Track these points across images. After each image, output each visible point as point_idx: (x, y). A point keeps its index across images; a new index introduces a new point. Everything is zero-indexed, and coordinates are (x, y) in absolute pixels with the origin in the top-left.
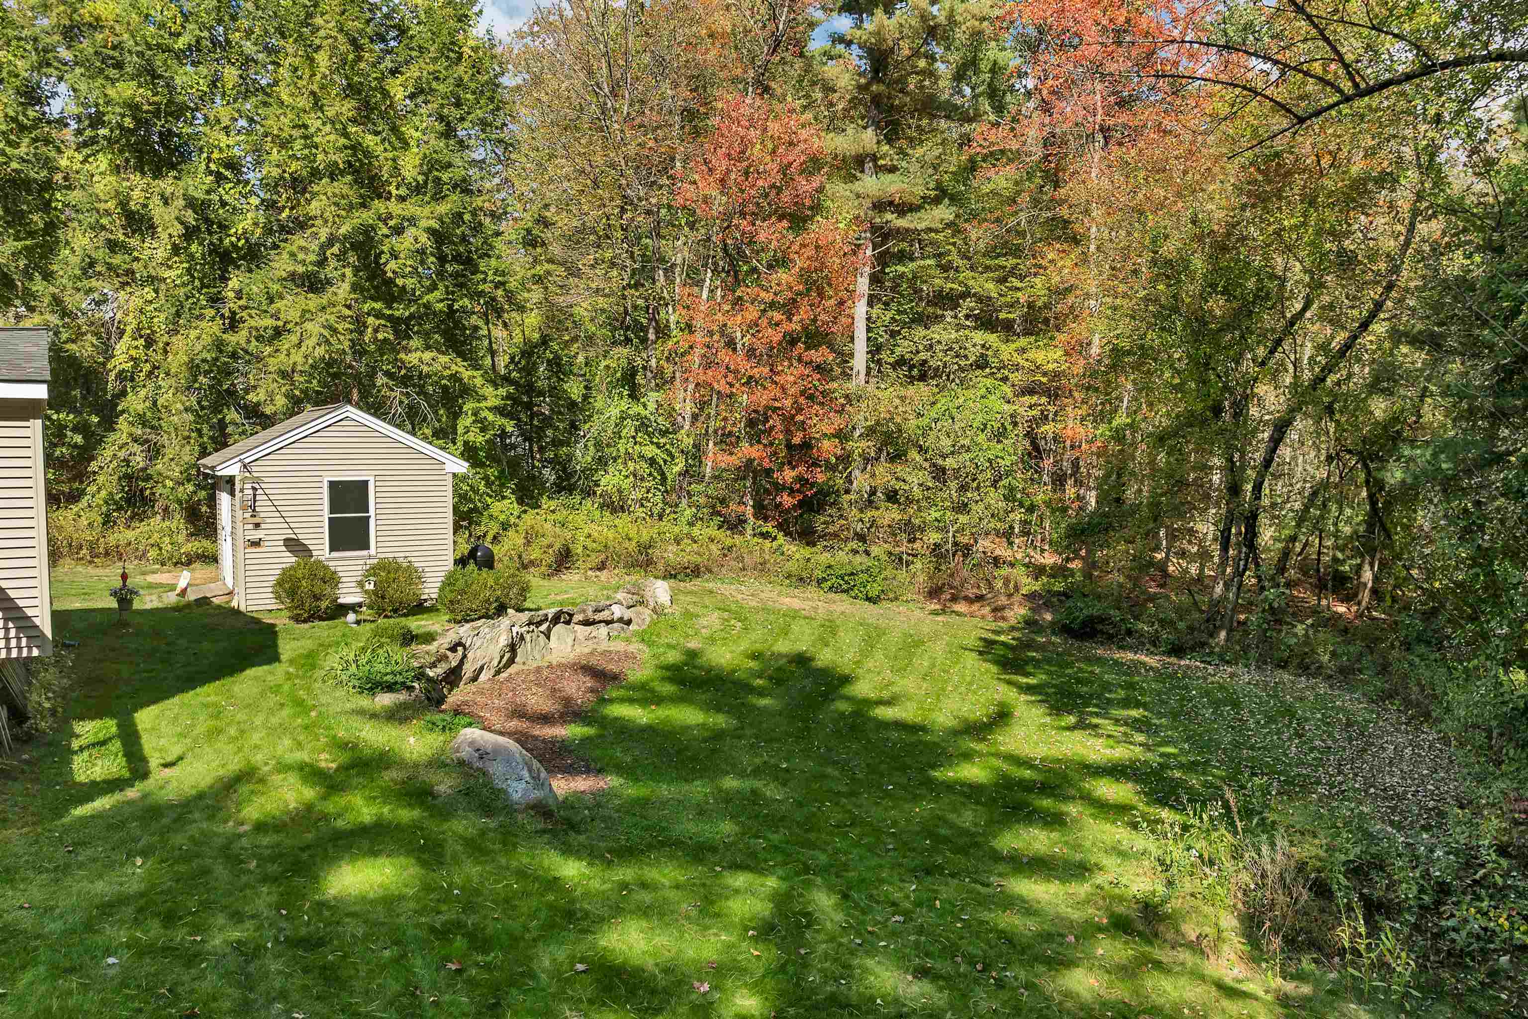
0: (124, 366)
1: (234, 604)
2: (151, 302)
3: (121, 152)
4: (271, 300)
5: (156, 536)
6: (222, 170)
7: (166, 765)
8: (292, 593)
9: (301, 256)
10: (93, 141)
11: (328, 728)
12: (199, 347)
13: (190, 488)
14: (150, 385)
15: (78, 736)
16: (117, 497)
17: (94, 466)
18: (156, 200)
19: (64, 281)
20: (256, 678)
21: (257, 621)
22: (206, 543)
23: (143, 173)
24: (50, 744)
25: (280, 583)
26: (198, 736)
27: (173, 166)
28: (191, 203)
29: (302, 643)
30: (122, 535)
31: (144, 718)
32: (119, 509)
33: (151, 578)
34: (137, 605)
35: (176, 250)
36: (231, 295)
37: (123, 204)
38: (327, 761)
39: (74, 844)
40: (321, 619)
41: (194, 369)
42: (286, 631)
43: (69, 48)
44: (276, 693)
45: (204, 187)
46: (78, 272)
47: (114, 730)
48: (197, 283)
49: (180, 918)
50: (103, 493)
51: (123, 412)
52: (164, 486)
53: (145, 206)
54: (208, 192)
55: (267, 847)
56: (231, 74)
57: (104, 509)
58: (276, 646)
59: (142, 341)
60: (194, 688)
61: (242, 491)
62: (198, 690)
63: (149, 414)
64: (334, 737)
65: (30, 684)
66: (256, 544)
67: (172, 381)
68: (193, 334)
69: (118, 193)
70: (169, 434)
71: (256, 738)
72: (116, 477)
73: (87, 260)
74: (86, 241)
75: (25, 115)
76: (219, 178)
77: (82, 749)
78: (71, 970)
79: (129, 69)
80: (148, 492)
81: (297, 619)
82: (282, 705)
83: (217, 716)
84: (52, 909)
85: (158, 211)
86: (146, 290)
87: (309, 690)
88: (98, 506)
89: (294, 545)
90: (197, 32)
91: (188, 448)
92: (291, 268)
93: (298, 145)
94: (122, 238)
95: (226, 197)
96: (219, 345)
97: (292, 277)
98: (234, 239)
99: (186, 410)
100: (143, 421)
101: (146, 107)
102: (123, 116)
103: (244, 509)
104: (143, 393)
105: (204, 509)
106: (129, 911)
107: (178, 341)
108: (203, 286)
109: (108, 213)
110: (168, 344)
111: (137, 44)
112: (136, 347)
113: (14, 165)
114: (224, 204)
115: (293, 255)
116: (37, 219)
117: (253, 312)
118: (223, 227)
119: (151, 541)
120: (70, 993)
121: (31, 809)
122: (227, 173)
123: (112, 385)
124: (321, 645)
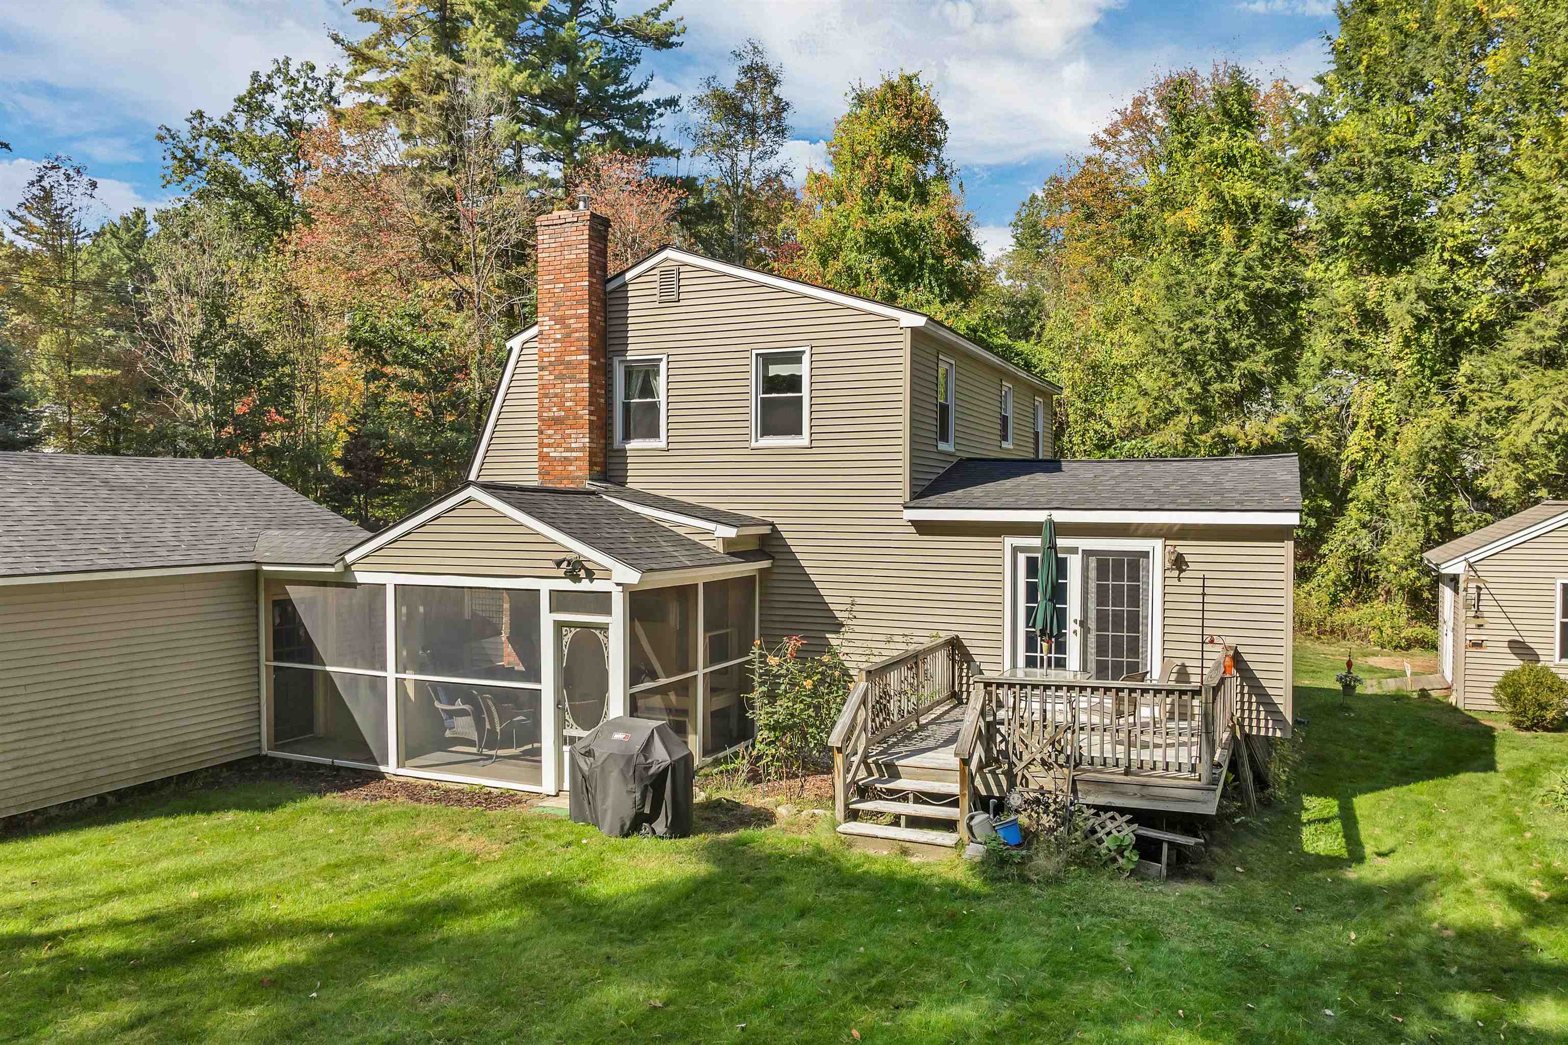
0: (1355, 456)
1: (1452, 700)
2: (1383, 395)
3: (1358, 256)
4: (1504, 381)
5: (1378, 619)
6: (1456, 257)
7: (1380, 854)
8: (1515, 698)
9: (1539, 332)
10: (1335, 249)
11: (1543, 854)
12: (1428, 435)
13: (1413, 573)
14: (1379, 473)
15: (1307, 810)
16: (1344, 579)
17: (1324, 549)
18: (1389, 296)
19: (1305, 381)
20: (1470, 784)
21: (1475, 722)
22: (1427, 630)
23: (1378, 273)
24: (1285, 812)
25: (1502, 686)
26: (1410, 832)
27: (1406, 262)
28: (1423, 295)
29: (1522, 753)
30: (1347, 615)
31: (1362, 803)
32: (1346, 589)
33: (1373, 661)
34: (1359, 690)
35: (1407, 342)
36: (1462, 380)
37: (1359, 305)
38: (1537, 889)
39: (1303, 905)
40: (1546, 729)
41: (1422, 456)
42: (1505, 736)
43: (1315, 170)
44: (1490, 804)
45: (1437, 277)
46: (1318, 372)
47: (1336, 810)
48: (1427, 372)
49: (1385, 997)
50: (1332, 575)
51: (1352, 500)
52: (1389, 571)
53: (1380, 304)
54: (1442, 281)
55: (1468, 957)
56: (1467, 159)
57: (1332, 590)
58: (1492, 753)
59: (1373, 432)
60: (1408, 783)
61: (1465, 590)
62: (1412, 786)
63: (1377, 501)
64: (1549, 865)
65: (1270, 754)
66: (1477, 645)
67: (1401, 470)
68: (1424, 422)
69: (1355, 296)
70: (1396, 521)
71: (1466, 846)
72: (1344, 560)
73: (1326, 361)
74: (1326, 342)
75: (1276, 239)
76: (1453, 264)
77: (1310, 822)
78: (1298, 1009)
79: (1369, 180)
80: (1372, 575)
81: (1518, 725)
82: (1495, 818)
83: (1429, 816)
84: (1286, 954)
85: (1392, 309)
86: (1379, 383)
87: (1526, 809)
88: (1327, 586)
89: (1519, 648)
90: (1433, 127)
91: (1414, 535)
92: (1526, 346)
93: (1538, 218)
94: (1357, 337)
95: (1459, 283)
96: (1449, 432)
97: (1529, 355)
98: (1467, 324)
99: (1414, 497)
100: (1371, 507)
101: (1382, 213)
102: (1361, 225)
103: (1467, 608)
104: (1371, 481)
105: (1426, 595)
106: (1343, 976)
107: (1407, 430)
108: (1435, 373)
109: (1346, 315)
110: (1397, 434)
111: (1377, 155)
112: (1368, 438)
113: (1268, 285)
114: (1457, 290)
115: (1529, 332)
116: (1286, 329)
117: (1484, 395)
118: (1457, 313)
119: (1372, 623)
120: (1297, 1026)
121: (1271, 866)
122: (1461, 259)
123: (1344, 473)
124: (1543, 760)
